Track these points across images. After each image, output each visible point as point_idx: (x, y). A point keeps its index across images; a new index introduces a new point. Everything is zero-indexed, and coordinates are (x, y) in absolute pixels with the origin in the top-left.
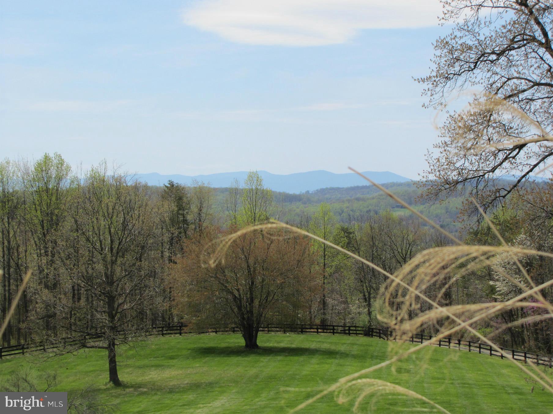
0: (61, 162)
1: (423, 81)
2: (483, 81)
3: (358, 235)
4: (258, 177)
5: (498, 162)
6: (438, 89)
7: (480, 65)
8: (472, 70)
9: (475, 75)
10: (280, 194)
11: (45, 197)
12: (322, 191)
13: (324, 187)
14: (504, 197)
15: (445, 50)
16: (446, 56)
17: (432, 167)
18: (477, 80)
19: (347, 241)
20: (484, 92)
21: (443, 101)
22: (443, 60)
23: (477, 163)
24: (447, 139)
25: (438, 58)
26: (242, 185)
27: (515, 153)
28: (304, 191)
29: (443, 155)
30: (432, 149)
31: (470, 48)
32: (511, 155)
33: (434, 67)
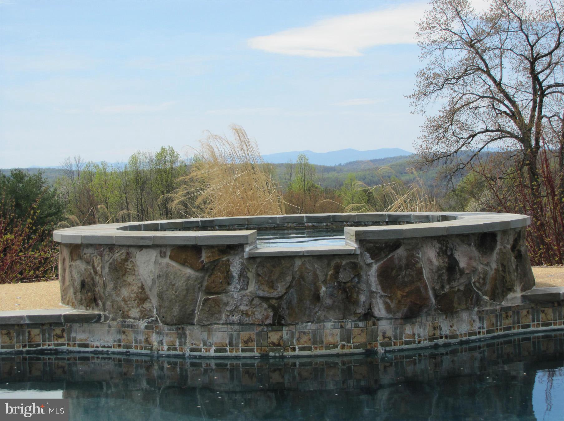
0: (173, 152)
1: (410, 97)
2: (448, 95)
3: (375, 195)
4: (305, 158)
5: (460, 146)
6: (419, 102)
7: (446, 86)
8: (441, 89)
9: (443, 92)
10: (320, 166)
11: (165, 176)
12: (351, 163)
13: (352, 161)
14: (462, 168)
15: (423, 78)
16: (424, 81)
17: (417, 151)
18: (444, 95)
19: (367, 198)
20: (448, 103)
21: (423, 109)
22: (422, 84)
23: (446, 147)
24: (426, 134)
25: (419, 83)
26: (294, 162)
27: (470, 140)
28: (337, 164)
29: (424, 143)
30: (416, 140)
31: (439, 76)
32: (467, 142)
33: (417, 89)
